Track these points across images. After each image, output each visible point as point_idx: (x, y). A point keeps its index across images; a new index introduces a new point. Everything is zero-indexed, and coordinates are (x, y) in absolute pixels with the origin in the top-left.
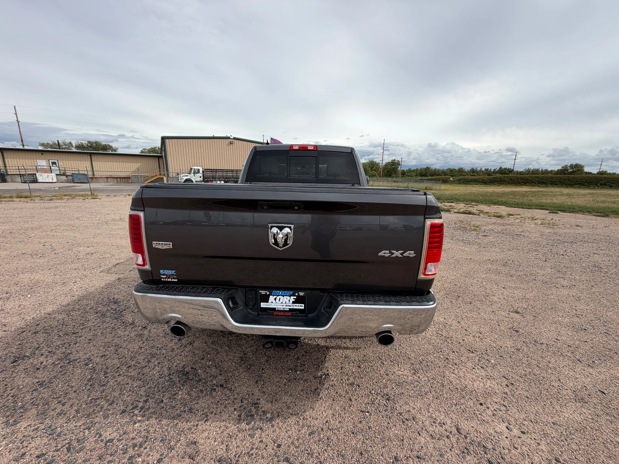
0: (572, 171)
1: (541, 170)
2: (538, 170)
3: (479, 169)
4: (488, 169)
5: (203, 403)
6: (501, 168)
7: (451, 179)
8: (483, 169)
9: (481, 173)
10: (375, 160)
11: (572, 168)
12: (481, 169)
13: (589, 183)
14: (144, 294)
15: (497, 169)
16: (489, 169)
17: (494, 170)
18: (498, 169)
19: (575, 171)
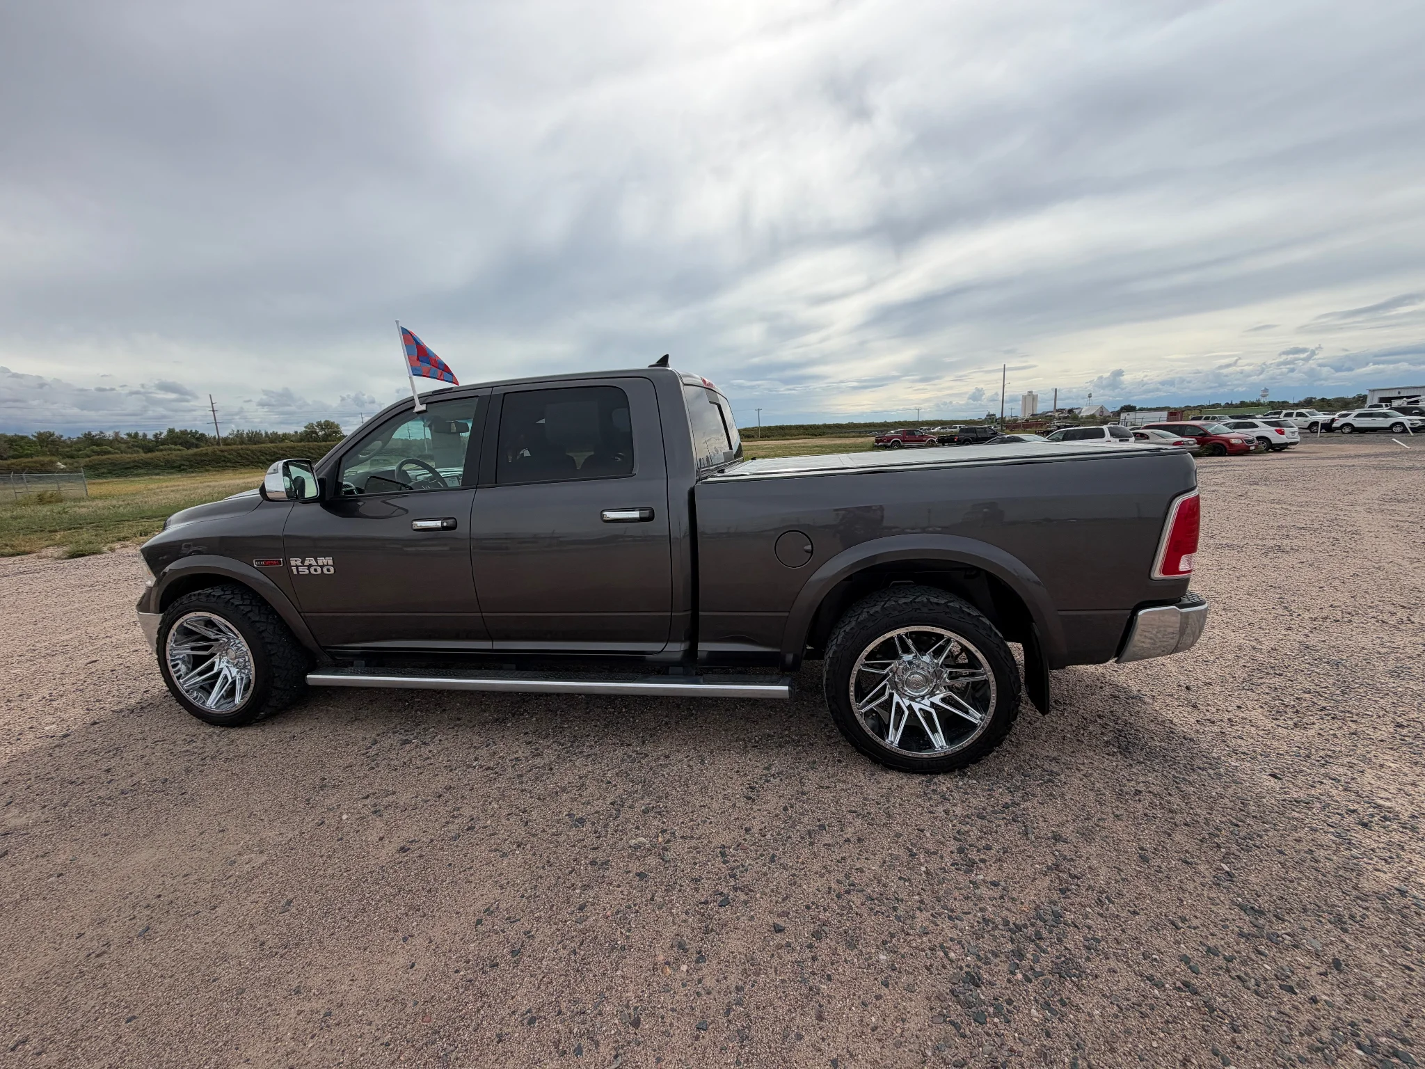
0: (325, 434)
1: (264, 434)
2: (258, 434)
3: (110, 434)
4: (136, 434)
6: (171, 431)
7: (61, 465)
8: (123, 435)
9: (123, 446)
11: (322, 429)
12: (117, 434)
15: (161, 434)
16: (141, 434)
17: (156, 436)
18: (165, 433)
19: (330, 435)
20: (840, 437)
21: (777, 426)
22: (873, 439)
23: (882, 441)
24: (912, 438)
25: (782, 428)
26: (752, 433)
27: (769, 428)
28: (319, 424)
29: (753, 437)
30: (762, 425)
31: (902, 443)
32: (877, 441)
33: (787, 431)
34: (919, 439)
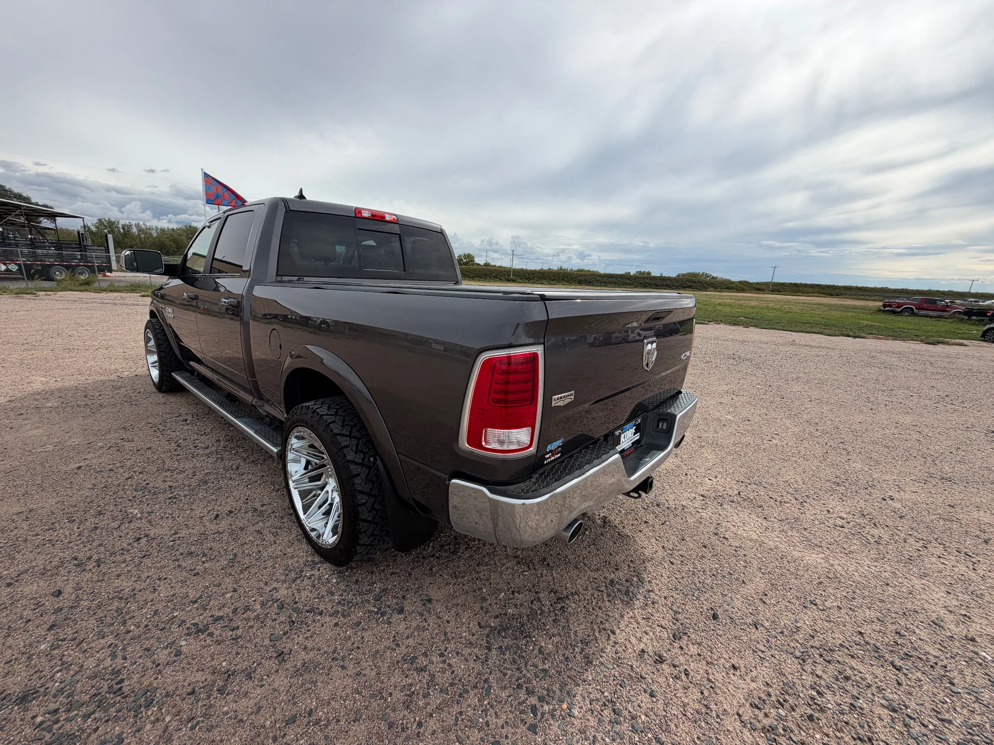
5: (580, 628)
10: (194, 224)
11: (465, 258)
13: (485, 275)
14: (552, 493)
19: (469, 262)
20: (858, 299)
21: (791, 283)
22: (881, 304)
23: (890, 306)
24: (933, 306)
25: (796, 285)
26: (764, 287)
27: (783, 284)
28: (465, 255)
29: (763, 290)
30: (776, 280)
31: (915, 311)
32: (884, 306)
33: (801, 288)
34: (942, 309)
